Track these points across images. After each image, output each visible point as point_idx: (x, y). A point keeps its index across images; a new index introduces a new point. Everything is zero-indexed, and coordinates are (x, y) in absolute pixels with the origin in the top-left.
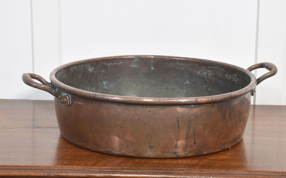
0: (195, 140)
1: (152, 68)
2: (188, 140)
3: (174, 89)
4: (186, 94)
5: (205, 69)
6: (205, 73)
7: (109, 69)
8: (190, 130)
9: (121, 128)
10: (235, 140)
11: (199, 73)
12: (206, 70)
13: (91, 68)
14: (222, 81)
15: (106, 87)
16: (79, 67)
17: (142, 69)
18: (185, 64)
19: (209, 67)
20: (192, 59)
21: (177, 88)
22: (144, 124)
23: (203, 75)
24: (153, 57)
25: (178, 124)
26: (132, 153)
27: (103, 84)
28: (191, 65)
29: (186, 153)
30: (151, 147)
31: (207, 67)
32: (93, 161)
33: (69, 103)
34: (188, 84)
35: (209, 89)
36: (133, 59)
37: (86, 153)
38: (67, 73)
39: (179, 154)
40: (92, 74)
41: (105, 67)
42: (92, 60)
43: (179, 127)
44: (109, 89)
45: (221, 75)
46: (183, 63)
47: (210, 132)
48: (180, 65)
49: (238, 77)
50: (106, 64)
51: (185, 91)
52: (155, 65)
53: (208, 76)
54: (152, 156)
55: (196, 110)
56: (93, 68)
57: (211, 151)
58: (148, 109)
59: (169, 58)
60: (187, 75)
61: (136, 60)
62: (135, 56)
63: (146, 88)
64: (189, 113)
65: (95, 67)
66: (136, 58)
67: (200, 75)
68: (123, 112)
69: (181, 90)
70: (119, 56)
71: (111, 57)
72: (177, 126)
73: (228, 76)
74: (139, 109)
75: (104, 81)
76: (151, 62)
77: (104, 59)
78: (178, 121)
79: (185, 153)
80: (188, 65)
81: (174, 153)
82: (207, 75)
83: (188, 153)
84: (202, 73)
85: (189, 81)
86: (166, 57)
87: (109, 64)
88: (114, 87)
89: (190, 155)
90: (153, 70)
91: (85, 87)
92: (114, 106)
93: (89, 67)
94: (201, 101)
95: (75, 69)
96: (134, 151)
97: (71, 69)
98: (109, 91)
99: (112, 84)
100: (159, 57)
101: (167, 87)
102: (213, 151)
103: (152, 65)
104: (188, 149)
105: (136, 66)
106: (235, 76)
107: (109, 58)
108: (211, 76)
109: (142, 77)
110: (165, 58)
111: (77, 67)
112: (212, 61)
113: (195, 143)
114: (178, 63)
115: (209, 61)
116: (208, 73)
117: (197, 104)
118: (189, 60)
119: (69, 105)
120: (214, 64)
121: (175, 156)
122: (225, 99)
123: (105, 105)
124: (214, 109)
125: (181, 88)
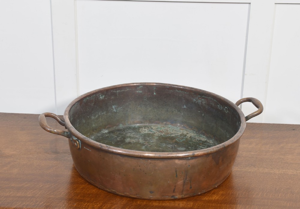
0: (191, 185)
1: (155, 94)
2: (185, 186)
3: (173, 112)
4: (183, 116)
5: (200, 97)
6: (200, 101)
7: (118, 96)
8: (186, 178)
9: (125, 175)
11: (195, 100)
12: (200, 99)
13: (102, 96)
14: (215, 110)
15: (115, 110)
16: (92, 97)
17: (146, 94)
18: (183, 92)
19: (203, 96)
20: (189, 88)
21: (175, 111)
22: (146, 173)
23: (198, 102)
24: (155, 84)
25: (176, 174)
26: (134, 195)
27: (113, 108)
28: (188, 93)
29: (183, 195)
30: (152, 192)
31: (202, 96)
32: (99, 203)
33: (79, 147)
34: (185, 108)
35: (203, 115)
36: (138, 86)
37: (94, 191)
38: (80, 104)
39: (177, 197)
40: (103, 101)
41: (114, 94)
42: (103, 89)
43: (177, 176)
44: (118, 112)
45: (213, 105)
46: (181, 91)
47: (204, 178)
48: (179, 92)
49: (229, 110)
50: (115, 92)
51: (183, 114)
52: (156, 91)
53: (202, 104)
54: (152, 199)
55: (193, 161)
56: (104, 96)
57: (205, 191)
58: (149, 161)
59: (169, 86)
60: (184, 101)
61: (141, 87)
62: (141, 83)
63: (149, 110)
64: (186, 164)
65: (106, 95)
66: (141, 85)
67: (195, 102)
68: (126, 163)
69: (179, 113)
70: (126, 84)
71: (120, 85)
72: (175, 175)
73: (219, 107)
74: (141, 161)
75: (113, 106)
76: (153, 88)
77: (114, 87)
78: (176, 172)
79: (181, 196)
80: (186, 93)
81: (172, 196)
82: (201, 102)
83: (184, 196)
84: (197, 100)
85: (186, 106)
86: (166, 84)
87: (118, 91)
88: (122, 110)
90: (155, 95)
91: (97, 112)
93: (100, 96)
94: (197, 154)
95: (88, 100)
96: (136, 194)
97: (84, 101)
98: (117, 113)
99: (120, 107)
100: (161, 85)
101: (167, 110)
103: (154, 91)
104: (184, 193)
105: (141, 92)
106: (226, 109)
107: (117, 87)
108: (205, 104)
109: (145, 101)
110: (165, 86)
111: (90, 98)
112: (206, 91)
113: (191, 188)
114: (177, 91)
115: (203, 91)
116: (203, 101)
117: (194, 157)
118: (187, 88)
119: (79, 149)
120: (208, 95)
121: (173, 198)
122: (219, 150)
124: (209, 158)
125: (179, 111)
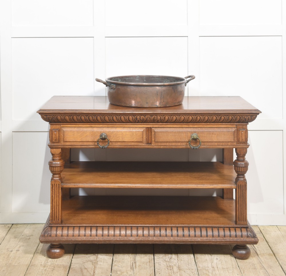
0: (164, 100)
1: (145, 81)
2: (161, 100)
8: (162, 96)
9: (135, 95)
10: (179, 102)
18: (159, 78)
30: (147, 103)
39: (158, 106)
43: (157, 95)
47: (169, 97)
54: (147, 107)
55: (164, 88)
57: (170, 105)
58: (146, 87)
61: (138, 77)
64: (161, 89)
65: (121, 79)
74: (142, 88)
78: (157, 92)
79: (160, 106)
81: (156, 105)
87: (127, 79)
89: (162, 106)
92: (132, 87)
94: (165, 84)
102: (171, 106)
104: (161, 104)
113: (164, 102)
114: (156, 78)
117: (164, 86)
118: (160, 76)
119: (114, 89)
121: (156, 107)
122: (175, 84)
123: (129, 87)
124: (171, 88)
